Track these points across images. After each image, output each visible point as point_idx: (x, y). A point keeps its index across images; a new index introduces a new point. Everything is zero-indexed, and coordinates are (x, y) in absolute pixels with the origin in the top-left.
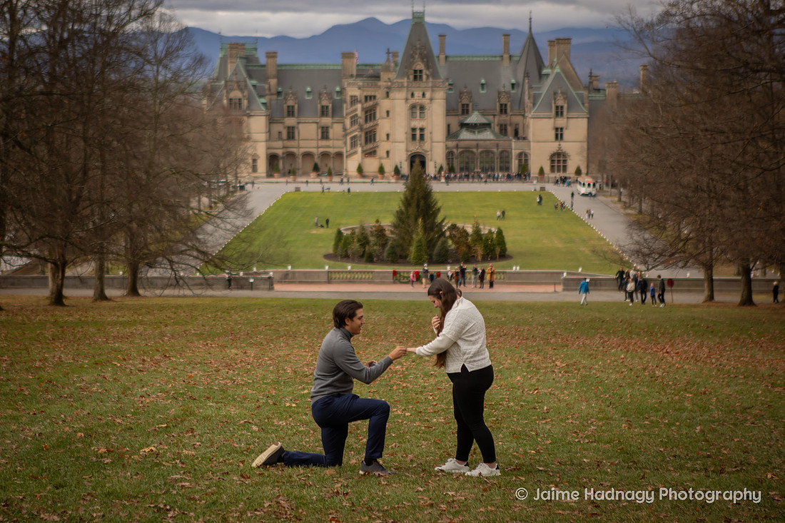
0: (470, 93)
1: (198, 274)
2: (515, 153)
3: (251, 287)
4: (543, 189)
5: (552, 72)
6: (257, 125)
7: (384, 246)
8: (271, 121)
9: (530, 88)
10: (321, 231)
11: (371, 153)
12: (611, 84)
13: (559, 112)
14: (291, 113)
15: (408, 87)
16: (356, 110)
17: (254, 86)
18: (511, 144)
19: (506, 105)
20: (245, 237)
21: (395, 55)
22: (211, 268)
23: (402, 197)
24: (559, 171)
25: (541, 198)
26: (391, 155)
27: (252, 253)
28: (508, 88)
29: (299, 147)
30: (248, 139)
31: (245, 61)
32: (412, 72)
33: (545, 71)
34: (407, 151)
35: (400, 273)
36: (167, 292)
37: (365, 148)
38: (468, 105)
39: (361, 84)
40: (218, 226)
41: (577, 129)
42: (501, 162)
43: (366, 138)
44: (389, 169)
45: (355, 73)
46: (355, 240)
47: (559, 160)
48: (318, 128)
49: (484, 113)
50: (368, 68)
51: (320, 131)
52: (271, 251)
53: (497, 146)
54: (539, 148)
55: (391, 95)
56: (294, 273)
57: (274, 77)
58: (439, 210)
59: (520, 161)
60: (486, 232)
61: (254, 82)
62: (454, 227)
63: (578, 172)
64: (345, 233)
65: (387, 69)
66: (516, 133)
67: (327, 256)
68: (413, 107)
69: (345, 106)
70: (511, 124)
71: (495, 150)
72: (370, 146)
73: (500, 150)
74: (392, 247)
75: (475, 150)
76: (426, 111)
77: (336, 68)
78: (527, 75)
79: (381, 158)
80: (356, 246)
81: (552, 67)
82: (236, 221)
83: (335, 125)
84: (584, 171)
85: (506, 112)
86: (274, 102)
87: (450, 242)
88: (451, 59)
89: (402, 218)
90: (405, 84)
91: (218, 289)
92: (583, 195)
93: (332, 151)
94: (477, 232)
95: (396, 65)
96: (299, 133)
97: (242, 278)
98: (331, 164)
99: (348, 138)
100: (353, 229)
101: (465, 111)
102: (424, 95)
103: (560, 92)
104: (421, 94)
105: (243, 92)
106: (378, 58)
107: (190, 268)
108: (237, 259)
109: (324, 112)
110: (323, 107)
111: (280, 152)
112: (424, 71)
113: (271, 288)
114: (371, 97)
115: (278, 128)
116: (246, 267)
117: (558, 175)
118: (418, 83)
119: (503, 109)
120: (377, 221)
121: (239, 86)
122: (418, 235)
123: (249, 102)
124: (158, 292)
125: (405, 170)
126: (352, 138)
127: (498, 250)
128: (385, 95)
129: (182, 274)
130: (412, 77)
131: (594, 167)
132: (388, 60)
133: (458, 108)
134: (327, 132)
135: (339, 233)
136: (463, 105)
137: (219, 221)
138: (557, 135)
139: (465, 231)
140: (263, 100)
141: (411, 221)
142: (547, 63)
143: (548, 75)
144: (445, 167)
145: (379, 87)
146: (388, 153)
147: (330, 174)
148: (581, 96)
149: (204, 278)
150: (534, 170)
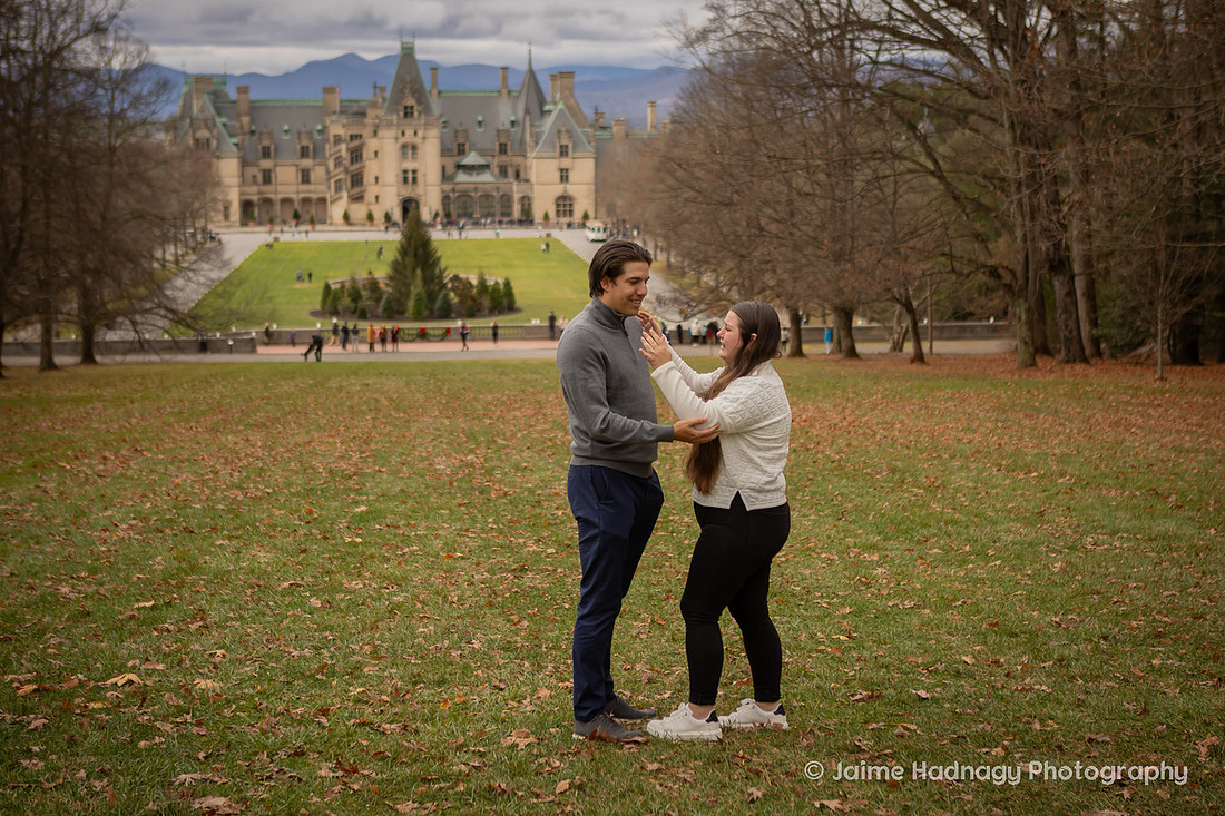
0: (466, 131)
1: (166, 337)
2: (516, 196)
3: (230, 350)
4: (548, 235)
5: (556, 108)
6: (228, 168)
7: (378, 300)
8: (244, 163)
9: (532, 125)
10: (305, 285)
11: (359, 198)
12: (618, 122)
13: (564, 152)
14: (266, 153)
15: (398, 125)
16: (340, 151)
17: (224, 125)
18: (511, 189)
19: (506, 145)
20: (222, 290)
21: (383, 89)
22: (182, 329)
23: (399, 246)
24: (565, 215)
25: (547, 245)
26: (380, 200)
27: (232, 311)
28: (508, 126)
29: (276, 193)
30: (219, 184)
31: (212, 97)
32: (401, 108)
33: (547, 108)
34: (399, 196)
35: (403, 330)
36: (131, 358)
37: (352, 193)
38: (464, 145)
39: (345, 121)
40: (190, 279)
41: (583, 170)
42: (502, 207)
43: (352, 182)
44: (379, 215)
45: (338, 109)
46: (346, 295)
47: (564, 204)
48: (297, 171)
49: (482, 153)
50: (352, 104)
51: (300, 174)
52: (254, 308)
53: (498, 189)
54: (543, 190)
55: (380, 134)
56: (280, 333)
57: (246, 114)
58: (439, 259)
59: (523, 205)
60: (492, 283)
61: (224, 120)
62: (456, 278)
63: (586, 217)
64: (333, 287)
65: (374, 105)
66: (517, 175)
67: (314, 314)
68: (404, 147)
69: (327, 146)
70: (512, 165)
71: (495, 194)
72: (357, 190)
73: (501, 193)
74: (388, 302)
75: (473, 194)
76: (419, 151)
77: (316, 104)
78: (527, 112)
79: (369, 204)
80: (346, 301)
81: (555, 103)
82: (211, 273)
83: (317, 168)
84: (591, 214)
85: (506, 152)
86: (246, 143)
87: (452, 295)
88: (444, 94)
89: (398, 268)
90: (395, 122)
91: (191, 353)
92: (593, 241)
93: (314, 196)
94: (482, 283)
95: (384, 99)
96: (276, 176)
97: (219, 340)
98: (313, 212)
99: (332, 181)
100: (342, 282)
101: (461, 151)
102: (416, 133)
103: (564, 129)
104: (412, 132)
105: (211, 132)
106: (364, 94)
107: (156, 328)
108: (212, 318)
109: (304, 153)
110: (303, 148)
111: (255, 198)
112: (416, 108)
113: (253, 351)
114: (356, 136)
115: (252, 171)
116: (224, 327)
117: (565, 220)
118: (409, 120)
119: (503, 149)
120: (370, 273)
121: (206, 125)
122: (417, 287)
123: (219, 143)
124: (119, 358)
125: (397, 216)
126: (336, 182)
127: (505, 301)
128: (372, 133)
129: (147, 336)
130: (402, 114)
131: (603, 211)
132: (375, 95)
133: (454, 148)
134: (308, 175)
135: (327, 287)
136: (459, 145)
137: (191, 274)
138: (562, 177)
139: (470, 283)
140: (235, 140)
141: (408, 273)
142: (548, 98)
143: (550, 112)
144: (441, 212)
145: (366, 125)
146: (377, 197)
147: (312, 222)
148: (585, 134)
149: (174, 341)
150: (538, 215)
